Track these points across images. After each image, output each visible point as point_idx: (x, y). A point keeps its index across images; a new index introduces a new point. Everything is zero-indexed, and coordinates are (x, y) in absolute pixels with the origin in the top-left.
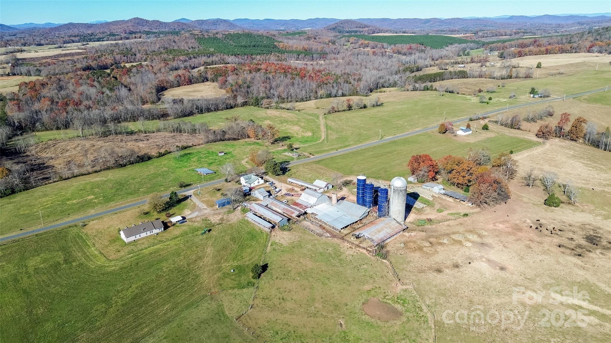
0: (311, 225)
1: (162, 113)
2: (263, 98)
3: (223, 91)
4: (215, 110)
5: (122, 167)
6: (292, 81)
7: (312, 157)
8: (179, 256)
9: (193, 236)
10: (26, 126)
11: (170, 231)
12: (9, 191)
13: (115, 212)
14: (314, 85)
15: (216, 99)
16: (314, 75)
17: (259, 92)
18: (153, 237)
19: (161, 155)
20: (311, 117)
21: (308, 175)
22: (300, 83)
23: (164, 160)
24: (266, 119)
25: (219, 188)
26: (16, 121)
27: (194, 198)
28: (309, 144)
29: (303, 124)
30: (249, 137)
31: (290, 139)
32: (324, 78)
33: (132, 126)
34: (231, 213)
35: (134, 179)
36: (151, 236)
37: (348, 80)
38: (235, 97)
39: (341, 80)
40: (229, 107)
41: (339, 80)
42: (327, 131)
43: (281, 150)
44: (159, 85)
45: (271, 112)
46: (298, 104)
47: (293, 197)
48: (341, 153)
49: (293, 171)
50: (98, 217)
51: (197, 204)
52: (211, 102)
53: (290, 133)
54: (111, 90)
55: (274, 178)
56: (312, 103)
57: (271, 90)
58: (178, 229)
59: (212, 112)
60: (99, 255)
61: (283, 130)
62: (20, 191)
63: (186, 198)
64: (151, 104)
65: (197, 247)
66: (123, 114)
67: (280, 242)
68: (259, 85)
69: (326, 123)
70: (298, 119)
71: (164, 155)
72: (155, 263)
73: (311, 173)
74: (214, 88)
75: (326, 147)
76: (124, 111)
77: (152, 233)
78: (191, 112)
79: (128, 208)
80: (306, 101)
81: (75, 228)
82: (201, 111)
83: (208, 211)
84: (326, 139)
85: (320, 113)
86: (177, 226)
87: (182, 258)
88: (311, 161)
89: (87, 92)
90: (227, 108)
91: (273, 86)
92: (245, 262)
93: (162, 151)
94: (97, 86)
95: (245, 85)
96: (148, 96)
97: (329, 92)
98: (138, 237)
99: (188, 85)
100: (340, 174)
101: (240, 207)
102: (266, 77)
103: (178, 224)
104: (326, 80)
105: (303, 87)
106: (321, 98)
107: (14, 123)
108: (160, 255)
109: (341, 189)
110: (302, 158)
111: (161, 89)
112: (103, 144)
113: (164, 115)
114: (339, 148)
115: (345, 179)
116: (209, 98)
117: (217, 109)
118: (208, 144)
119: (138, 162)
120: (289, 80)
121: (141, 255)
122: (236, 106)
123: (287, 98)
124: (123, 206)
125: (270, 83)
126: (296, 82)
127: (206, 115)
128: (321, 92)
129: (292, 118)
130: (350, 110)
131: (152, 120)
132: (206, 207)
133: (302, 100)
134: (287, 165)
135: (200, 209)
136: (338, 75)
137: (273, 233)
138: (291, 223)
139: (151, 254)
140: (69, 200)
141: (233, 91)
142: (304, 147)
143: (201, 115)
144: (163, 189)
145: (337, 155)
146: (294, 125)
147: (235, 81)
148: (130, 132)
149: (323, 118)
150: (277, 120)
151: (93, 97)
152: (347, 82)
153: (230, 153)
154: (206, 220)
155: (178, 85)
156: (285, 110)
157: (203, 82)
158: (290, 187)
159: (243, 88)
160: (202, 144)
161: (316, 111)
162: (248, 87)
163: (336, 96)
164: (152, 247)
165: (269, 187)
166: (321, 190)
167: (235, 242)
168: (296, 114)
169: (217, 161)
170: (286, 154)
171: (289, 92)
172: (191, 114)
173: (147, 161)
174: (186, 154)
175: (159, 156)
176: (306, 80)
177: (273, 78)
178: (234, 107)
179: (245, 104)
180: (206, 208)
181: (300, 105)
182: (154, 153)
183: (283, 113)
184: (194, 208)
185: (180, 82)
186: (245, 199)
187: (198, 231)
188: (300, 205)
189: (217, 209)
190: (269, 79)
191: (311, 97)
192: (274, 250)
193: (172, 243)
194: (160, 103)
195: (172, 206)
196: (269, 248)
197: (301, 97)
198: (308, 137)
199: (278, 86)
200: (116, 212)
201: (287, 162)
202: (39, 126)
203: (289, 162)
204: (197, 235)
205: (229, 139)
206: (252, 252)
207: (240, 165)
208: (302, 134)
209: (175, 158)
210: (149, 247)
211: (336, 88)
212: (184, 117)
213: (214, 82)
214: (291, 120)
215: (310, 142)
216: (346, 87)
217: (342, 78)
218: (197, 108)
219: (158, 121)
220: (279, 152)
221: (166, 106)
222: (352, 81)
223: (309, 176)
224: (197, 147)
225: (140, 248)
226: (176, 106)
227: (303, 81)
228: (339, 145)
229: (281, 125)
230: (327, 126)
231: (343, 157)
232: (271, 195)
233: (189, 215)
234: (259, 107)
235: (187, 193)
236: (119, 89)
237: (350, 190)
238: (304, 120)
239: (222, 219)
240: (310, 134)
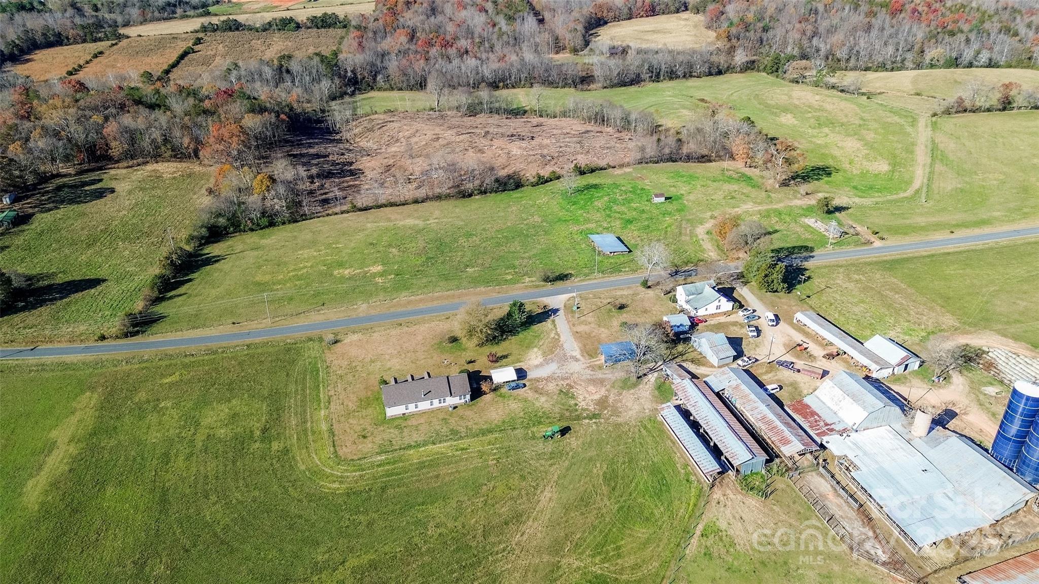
0: (831, 496)
1: (584, 74)
2: (791, 58)
3: (712, 34)
4: (684, 76)
5: (464, 197)
6: (868, 20)
7: (878, 244)
8: (476, 494)
9: (526, 437)
10: (364, 78)
11: (482, 404)
12: (265, 221)
13: (398, 319)
14: (920, 33)
15: (694, 52)
16: (926, 9)
17: (785, 43)
18: (441, 416)
19: (542, 181)
20: (896, 119)
21: (856, 305)
22: (887, 26)
23: (541, 197)
24: (785, 110)
25: (624, 301)
26: (349, 69)
27: (560, 320)
28: (877, 198)
29: (870, 136)
30: (732, 157)
31: (829, 174)
32: (950, 17)
33: (522, 97)
34: (630, 388)
35: (469, 235)
36: (439, 409)
37: (1013, 25)
38: (732, 50)
39: (992, 26)
40: (714, 71)
41: (987, 25)
42: (931, 165)
43: (801, 207)
44: (594, 15)
45: (803, 95)
46: (871, 75)
47: (798, 377)
48: (963, 247)
49: (817, 282)
50: (365, 324)
51: (562, 339)
52: (681, 58)
53: (834, 158)
54: (510, 19)
55: (761, 299)
56: (905, 79)
57: (815, 39)
58: (501, 405)
59: (678, 81)
60: (326, 435)
61: (820, 146)
62: (284, 223)
63: (547, 314)
64: (571, 53)
65: (523, 478)
66: (514, 71)
67: (731, 532)
68: (789, 27)
69: (933, 141)
70: (862, 119)
71: (547, 181)
72: (420, 500)
73: (863, 302)
74: (695, 26)
75: (921, 214)
76: (517, 65)
77: (442, 404)
78: (638, 75)
79: (427, 317)
80: (892, 70)
81: (316, 345)
82: (656, 76)
83: (578, 367)
84: (925, 189)
85: (923, 109)
86: (501, 396)
87: (479, 502)
88: (873, 257)
89: (469, 22)
90: (710, 74)
91: (822, 29)
92: (622, 570)
93: (546, 173)
94: (490, 11)
95: (760, 25)
96: (568, 36)
97: (954, 55)
98: (412, 408)
99: (647, 16)
100: (949, 320)
101: (656, 374)
102: (810, 8)
103: (504, 390)
104: (954, 22)
105: (891, 36)
106: (932, 66)
107: (346, 72)
108: (437, 476)
109: (946, 377)
110: (849, 244)
111: (595, 23)
112: (453, 139)
113: (585, 80)
114: (959, 225)
115: (962, 340)
116: (680, 48)
117: (688, 75)
118: (640, 166)
119: (496, 192)
120: (861, 17)
121: (401, 464)
122: (730, 69)
123: (848, 60)
124: (422, 306)
125: (816, 22)
126: (877, 22)
127: (666, 86)
128: (932, 53)
129: (846, 116)
130: (1004, 109)
131: (564, 87)
132: (577, 353)
133: (882, 67)
134: (806, 259)
135: (565, 355)
136: (985, 12)
137: (717, 494)
138: (775, 470)
139: (422, 466)
140: (341, 265)
141: (729, 38)
142: (861, 207)
143: (655, 84)
144: (509, 277)
145: (951, 248)
146: (849, 135)
147: (741, 15)
148: (515, 109)
149: (926, 126)
150: (810, 115)
151: (478, 30)
152: (1007, 30)
153: (679, 198)
154: (566, 394)
155: (629, 16)
156: (835, 92)
157: (677, 11)
158: (798, 338)
159: (752, 32)
160: (628, 165)
161: (913, 104)
162: (765, 29)
163: (970, 65)
164: (430, 447)
165: (742, 326)
166: (883, 371)
167: (614, 489)
168: (860, 105)
169: (644, 216)
170: (810, 221)
171: (855, 45)
172: (636, 81)
173: (512, 190)
174: (589, 187)
175: (537, 184)
176: (904, 18)
177: (826, 11)
178: (725, 73)
179: (750, 66)
180: (579, 356)
181: (875, 80)
182: (530, 173)
183: (829, 100)
184: (553, 349)
185: (634, 10)
186: (674, 351)
187: (540, 423)
188: (813, 413)
189: (600, 367)
190: (816, 12)
191: (906, 63)
192: (708, 555)
193: (475, 445)
194: (586, 51)
195: (510, 332)
196: (694, 541)
197: (881, 60)
198: (876, 175)
199: (832, 30)
200: (401, 320)
201: (806, 250)
202: (381, 81)
203: (812, 250)
204: (534, 438)
205: (689, 158)
206: (647, 542)
207: (691, 237)
208: (865, 163)
209: (564, 194)
210: (425, 444)
211: (975, 46)
212: (622, 86)
213: (698, 12)
214: (845, 120)
215: (879, 190)
216: (1004, 46)
217: (995, 19)
218: (650, 70)
219: (572, 90)
220: (795, 215)
221: (594, 59)
222: (1023, 31)
223: (856, 310)
224: (618, 172)
225: (407, 441)
226: (612, 62)
227: (894, 21)
228: (959, 217)
229: (815, 132)
230: (934, 149)
231: (968, 258)
232: (739, 354)
233: (537, 366)
234: (777, 77)
235: (553, 302)
236: (523, 19)
237: (975, 388)
238: (876, 125)
239: (602, 403)
240: (883, 167)
